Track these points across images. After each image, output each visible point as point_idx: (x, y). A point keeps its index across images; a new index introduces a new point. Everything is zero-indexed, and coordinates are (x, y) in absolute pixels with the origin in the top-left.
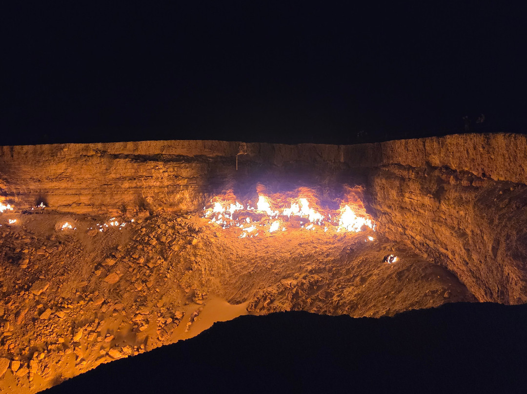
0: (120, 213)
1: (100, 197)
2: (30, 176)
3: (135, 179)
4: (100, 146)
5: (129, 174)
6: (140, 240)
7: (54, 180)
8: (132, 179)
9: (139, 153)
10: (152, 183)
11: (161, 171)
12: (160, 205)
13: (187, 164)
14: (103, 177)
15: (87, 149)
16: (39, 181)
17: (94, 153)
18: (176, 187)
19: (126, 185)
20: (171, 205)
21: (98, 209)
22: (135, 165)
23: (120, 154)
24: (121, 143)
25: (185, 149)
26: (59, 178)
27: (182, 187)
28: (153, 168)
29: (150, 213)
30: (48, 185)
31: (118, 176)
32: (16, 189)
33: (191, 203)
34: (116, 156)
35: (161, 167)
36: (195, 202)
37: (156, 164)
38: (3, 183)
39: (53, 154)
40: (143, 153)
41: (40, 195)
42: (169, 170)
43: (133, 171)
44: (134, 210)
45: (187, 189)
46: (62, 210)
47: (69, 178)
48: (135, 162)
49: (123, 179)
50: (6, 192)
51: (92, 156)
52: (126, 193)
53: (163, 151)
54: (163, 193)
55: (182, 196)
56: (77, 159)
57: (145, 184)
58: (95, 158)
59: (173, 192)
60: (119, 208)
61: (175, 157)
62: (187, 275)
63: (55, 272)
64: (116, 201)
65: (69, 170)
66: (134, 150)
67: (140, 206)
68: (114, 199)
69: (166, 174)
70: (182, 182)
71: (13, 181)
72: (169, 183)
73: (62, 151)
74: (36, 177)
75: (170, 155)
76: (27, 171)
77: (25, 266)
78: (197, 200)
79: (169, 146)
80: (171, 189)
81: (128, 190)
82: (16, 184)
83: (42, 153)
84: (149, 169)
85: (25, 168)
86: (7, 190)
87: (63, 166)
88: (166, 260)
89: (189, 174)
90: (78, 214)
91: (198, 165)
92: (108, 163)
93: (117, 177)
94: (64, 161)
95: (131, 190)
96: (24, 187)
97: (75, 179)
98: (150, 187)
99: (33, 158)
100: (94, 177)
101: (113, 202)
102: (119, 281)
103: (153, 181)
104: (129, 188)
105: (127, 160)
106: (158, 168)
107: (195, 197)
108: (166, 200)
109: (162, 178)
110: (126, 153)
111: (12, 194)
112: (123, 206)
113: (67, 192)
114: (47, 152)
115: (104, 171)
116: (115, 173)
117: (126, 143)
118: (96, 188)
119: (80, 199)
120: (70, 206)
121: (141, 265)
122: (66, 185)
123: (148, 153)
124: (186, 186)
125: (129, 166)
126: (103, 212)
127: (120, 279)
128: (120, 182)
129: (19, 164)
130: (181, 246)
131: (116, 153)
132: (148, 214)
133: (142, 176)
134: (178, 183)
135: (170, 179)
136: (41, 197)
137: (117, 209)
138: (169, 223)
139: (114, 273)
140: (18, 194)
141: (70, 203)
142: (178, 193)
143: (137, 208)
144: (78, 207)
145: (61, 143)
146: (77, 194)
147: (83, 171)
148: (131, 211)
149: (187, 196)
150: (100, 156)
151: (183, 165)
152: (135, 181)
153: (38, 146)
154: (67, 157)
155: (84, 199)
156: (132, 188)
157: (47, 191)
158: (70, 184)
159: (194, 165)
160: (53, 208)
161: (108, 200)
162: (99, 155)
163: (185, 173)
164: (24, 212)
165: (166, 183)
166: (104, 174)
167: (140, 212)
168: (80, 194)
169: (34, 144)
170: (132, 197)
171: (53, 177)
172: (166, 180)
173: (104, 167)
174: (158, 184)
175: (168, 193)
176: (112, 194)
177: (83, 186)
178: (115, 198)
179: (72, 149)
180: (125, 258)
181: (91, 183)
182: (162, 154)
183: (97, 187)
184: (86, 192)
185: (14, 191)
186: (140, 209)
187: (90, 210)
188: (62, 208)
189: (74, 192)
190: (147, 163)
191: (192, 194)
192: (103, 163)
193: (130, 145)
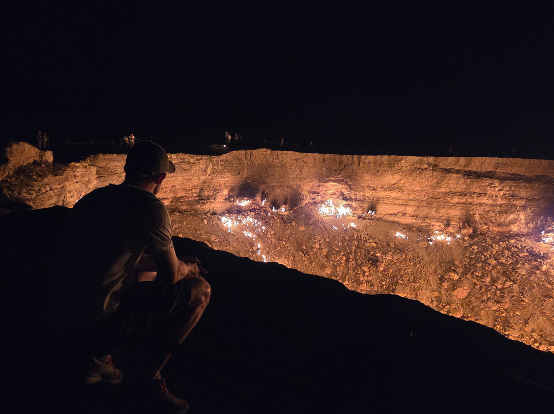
0: (443, 226)
1: (426, 209)
2: (367, 184)
3: (466, 195)
4: (431, 159)
5: (459, 190)
6: (475, 257)
7: (387, 189)
8: (462, 194)
9: (470, 169)
10: (484, 200)
11: (497, 189)
12: (486, 224)
13: (527, 184)
14: (432, 190)
15: (421, 162)
16: (374, 189)
17: (427, 166)
18: (511, 207)
19: (456, 200)
20: (499, 225)
21: (422, 221)
22: (469, 181)
23: (451, 169)
24: (453, 158)
25: (524, 168)
26: (392, 188)
27: (518, 207)
28: (488, 186)
29: (473, 231)
30: (381, 194)
31: (448, 190)
32: (355, 195)
33: (524, 225)
34: (448, 171)
35: (497, 185)
36: (531, 225)
37: (492, 182)
38: (347, 189)
39: (391, 165)
40: (474, 169)
41: (372, 202)
42: (505, 189)
43: (465, 186)
44: (457, 226)
45: (525, 210)
46: (388, 219)
47: (401, 189)
48: (468, 178)
49: (453, 194)
50: (346, 197)
51: (425, 169)
52: (453, 208)
53: (497, 169)
54: (494, 211)
55: (516, 217)
56: (412, 171)
57: (476, 200)
58: (428, 172)
59: (506, 212)
60: (443, 222)
61: (510, 176)
62: (549, 303)
63: (408, 279)
64: (441, 215)
65: (402, 182)
66: (465, 166)
67: (464, 223)
68: (440, 213)
69: (502, 193)
70: (519, 203)
71: (355, 188)
72: (503, 202)
73: (399, 163)
74: (373, 185)
75: (503, 173)
76: (368, 179)
77: (382, 269)
78: (534, 223)
79: (505, 164)
80: (505, 208)
81: (457, 205)
82: (356, 191)
83: (381, 164)
84: (484, 187)
85: (367, 177)
86: (347, 195)
87: (398, 177)
88: (514, 282)
89: (529, 194)
90: (402, 224)
91: (542, 186)
92: (439, 177)
93: (447, 192)
94: (400, 172)
95: (459, 205)
96: (362, 194)
97: (406, 190)
98: (481, 205)
99: (374, 168)
100: (424, 189)
101: (437, 215)
102: (467, 297)
103: (485, 198)
104: (458, 203)
105: (460, 175)
106: (493, 185)
107: (533, 220)
108: (495, 219)
109: (496, 197)
110: (457, 168)
111: (351, 200)
112: (447, 220)
113: (396, 202)
114: (385, 163)
115: (435, 184)
116: (446, 188)
117: (458, 158)
118: (423, 201)
119: (405, 210)
120: (396, 215)
121: (487, 284)
122: (396, 195)
123: (480, 170)
124: (524, 208)
125: (461, 181)
126: (426, 224)
127: (469, 295)
128: (450, 196)
129: (363, 173)
130: (528, 270)
131: (447, 168)
132: (471, 231)
133: (475, 193)
134: (514, 203)
135: (505, 198)
136: (373, 204)
137: (441, 223)
138: (501, 243)
139: (462, 288)
140: (356, 200)
141: (396, 212)
142: (512, 213)
143: (461, 224)
144: (403, 217)
145: (398, 155)
146: (404, 205)
147: (414, 183)
148: (455, 226)
149: (522, 217)
150: (432, 170)
151: (523, 184)
152: (466, 198)
153: (379, 157)
154: (404, 169)
155: (410, 210)
156: (460, 203)
157: (378, 199)
158: (400, 194)
159: (537, 186)
160: (381, 216)
161: (433, 213)
162: (431, 168)
163: (523, 193)
164: (360, 217)
165: (500, 202)
166: (435, 188)
167: (464, 228)
168: (407, 205)
169: (375, 154)
170: (458, 213)
171: (386, 187)
172: (500, 199)
173: (435, 181)
174: (490, 202)
175: (499, 212)
176: (438, 208)
177: (412, 197)
178: (440, 211)
179: (408, 161)
180: (466, 274)
181: (419, 195)
182: (495, 172)
183: (425, 199)
184: (413, 203)
185: (353, 197)
186: (463, 225)
187: (414, 221)
188: (388, 216)
189: (401, 202)
190: (482, 180)
191: (529, 216)
192: (435, 177)
193: (462, 160)
